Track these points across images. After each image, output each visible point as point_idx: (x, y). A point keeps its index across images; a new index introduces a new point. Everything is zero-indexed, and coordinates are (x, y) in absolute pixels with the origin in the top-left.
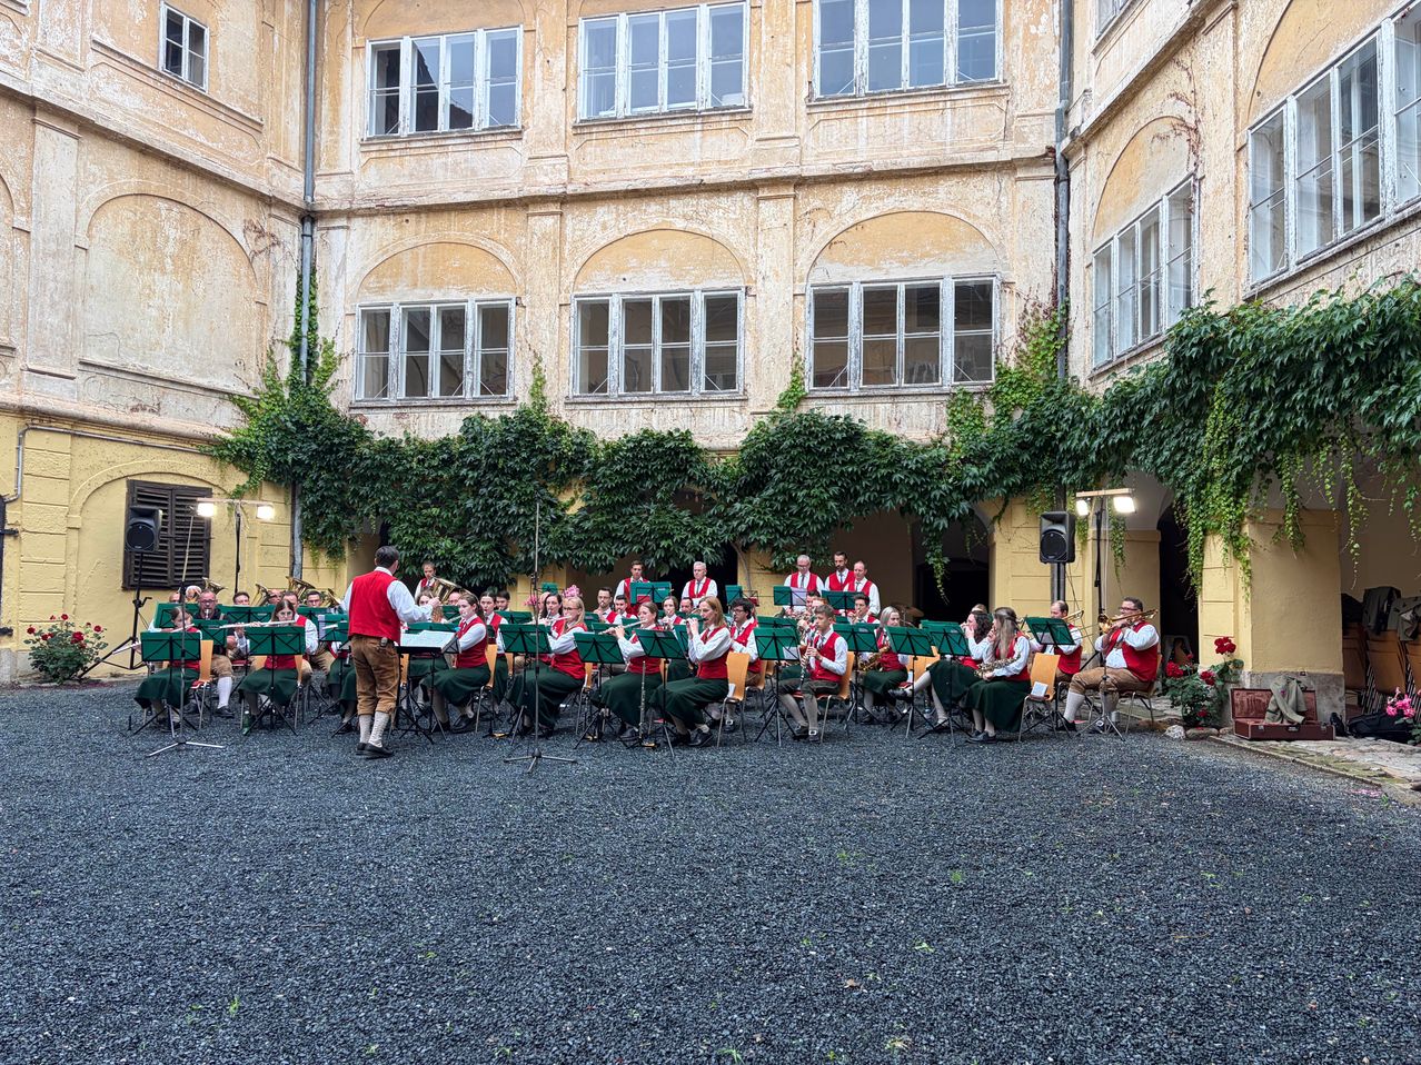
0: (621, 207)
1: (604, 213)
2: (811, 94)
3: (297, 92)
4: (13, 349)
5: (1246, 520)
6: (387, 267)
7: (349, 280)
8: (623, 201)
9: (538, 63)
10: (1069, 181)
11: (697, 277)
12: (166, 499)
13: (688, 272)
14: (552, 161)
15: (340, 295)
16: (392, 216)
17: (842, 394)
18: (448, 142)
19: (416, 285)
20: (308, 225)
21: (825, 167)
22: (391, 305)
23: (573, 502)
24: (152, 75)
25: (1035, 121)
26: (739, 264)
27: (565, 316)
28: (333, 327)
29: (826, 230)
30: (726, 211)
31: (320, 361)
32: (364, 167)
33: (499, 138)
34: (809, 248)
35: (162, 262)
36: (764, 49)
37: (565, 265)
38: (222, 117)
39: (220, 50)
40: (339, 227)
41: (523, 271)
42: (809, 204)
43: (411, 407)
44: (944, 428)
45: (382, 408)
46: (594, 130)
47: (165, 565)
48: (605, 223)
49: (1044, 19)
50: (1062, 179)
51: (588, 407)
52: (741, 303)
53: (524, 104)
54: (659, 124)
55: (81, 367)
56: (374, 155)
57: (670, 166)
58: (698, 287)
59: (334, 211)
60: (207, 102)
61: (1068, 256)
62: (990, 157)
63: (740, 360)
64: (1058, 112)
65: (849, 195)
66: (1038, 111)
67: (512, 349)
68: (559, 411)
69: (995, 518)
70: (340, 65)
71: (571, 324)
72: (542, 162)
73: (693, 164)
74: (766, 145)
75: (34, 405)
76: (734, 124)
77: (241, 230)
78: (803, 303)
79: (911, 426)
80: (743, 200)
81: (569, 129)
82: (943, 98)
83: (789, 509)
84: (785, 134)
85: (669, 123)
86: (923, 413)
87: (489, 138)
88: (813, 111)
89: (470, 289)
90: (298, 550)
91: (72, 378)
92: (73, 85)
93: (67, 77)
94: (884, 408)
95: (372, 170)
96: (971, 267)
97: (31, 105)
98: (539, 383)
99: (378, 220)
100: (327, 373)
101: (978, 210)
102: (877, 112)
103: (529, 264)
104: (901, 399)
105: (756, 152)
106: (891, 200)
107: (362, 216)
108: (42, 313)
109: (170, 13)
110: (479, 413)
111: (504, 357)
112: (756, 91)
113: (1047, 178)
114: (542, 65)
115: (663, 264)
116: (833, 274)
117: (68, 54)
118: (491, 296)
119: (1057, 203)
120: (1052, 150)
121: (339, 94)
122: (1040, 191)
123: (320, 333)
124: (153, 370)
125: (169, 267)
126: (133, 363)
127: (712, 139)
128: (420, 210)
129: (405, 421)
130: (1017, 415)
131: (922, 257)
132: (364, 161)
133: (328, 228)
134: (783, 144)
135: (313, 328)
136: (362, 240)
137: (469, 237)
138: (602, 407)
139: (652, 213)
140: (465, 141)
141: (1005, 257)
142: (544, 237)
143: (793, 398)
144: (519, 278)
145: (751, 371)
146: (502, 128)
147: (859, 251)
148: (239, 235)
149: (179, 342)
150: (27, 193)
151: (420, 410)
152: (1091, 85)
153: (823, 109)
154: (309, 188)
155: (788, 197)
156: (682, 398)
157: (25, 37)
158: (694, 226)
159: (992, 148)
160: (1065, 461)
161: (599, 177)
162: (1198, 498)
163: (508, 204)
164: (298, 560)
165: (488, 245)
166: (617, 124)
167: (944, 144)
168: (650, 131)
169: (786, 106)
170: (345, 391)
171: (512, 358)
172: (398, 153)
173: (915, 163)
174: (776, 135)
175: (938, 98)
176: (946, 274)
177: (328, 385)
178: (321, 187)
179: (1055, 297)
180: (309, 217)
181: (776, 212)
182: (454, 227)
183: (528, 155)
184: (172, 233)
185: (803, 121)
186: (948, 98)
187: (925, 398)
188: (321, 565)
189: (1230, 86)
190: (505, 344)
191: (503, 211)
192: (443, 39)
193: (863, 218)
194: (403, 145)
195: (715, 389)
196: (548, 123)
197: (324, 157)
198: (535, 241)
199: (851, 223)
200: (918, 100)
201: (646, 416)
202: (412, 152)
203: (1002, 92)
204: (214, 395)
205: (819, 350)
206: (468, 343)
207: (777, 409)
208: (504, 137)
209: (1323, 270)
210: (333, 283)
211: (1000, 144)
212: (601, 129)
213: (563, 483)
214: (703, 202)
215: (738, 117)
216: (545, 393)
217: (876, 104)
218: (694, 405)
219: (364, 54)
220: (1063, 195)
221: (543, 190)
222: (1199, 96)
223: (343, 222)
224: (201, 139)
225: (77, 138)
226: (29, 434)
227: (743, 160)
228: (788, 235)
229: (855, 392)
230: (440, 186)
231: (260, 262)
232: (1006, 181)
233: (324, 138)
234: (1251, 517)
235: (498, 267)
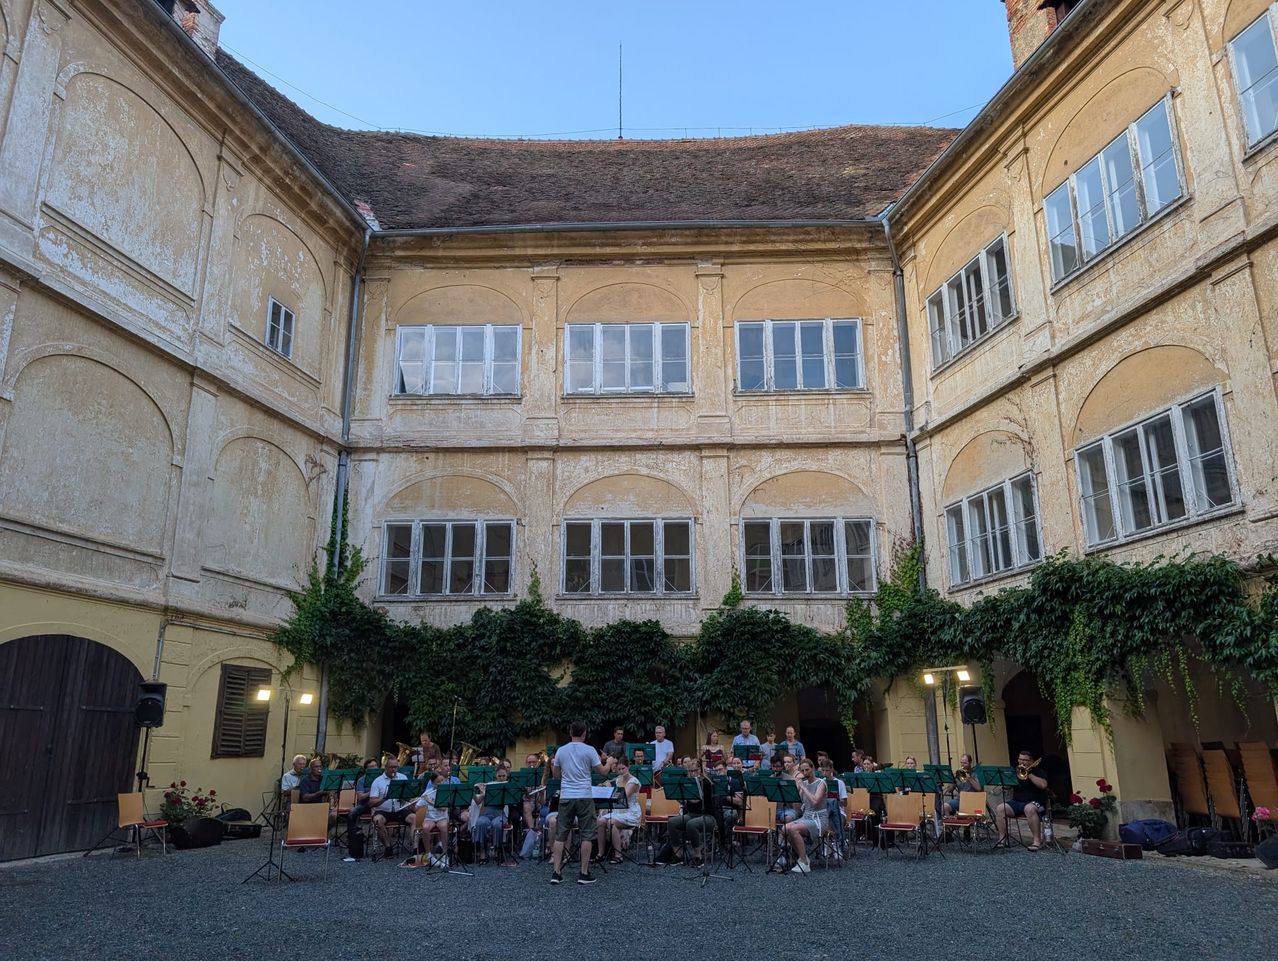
0: (599, 457)
1: (586, 460)
2: (735, 387)
3: (342, 360)
4: (163, 559)
5: (1104, 697)
6: (410, 493)
7: (376, 501)
8: (601, 453)
9: (534, 352)
10: (916, 457)
11: (658, 509)
12: (244, 680)
13: (651, 505)
14: (546, 421)
15: (369, 511)
16: (414, 454)
17: (770, 597)
18: (462, 402)
19: (433, 506)
20: (344, 456)
21: (750, 438)
22: (413, 521)
23: (563, 677)
24: (261, 349)
25: (891, 417)
26: (690, 501)
27: (556, 534)
28: (361, 535)
29: (751, 481)
30: (678, 464)
31: (349, 564)
32: (391, 417)
33: (503, 401)
34: (739, 493)
35: (256, 489)
36: (701, 355)
37: (556, 496)
38: (298, 378)
39: (300, 330)
40: (370, 460)
41: (523, 500)
42: (738, 462)
43: (427, 602)
44: (845, 624)
45: (401, 602)
46: (578, 401)
47: (239, 736)
48: (587, 468)
49: (890, 352)
50: (912, 456)
51: (575, 602)
52: (692, 529)
53: (522, 379)
54: (626, 400)
55: (203, 573)
56: (399, 407)
57: (635, 431)
58: (659, 517)
59: (366, 448)
60: (292, 368)
61: (920, 507)
62: (863, 438)
63: (692, 569)
64: (906, 413)
65: (766, 459)
66: (892, 410)
67: (514, 558)
68: (551, 605)
69: (886, 691)
70: (375, 341)
71: (561, 540)
72: (539, 422)
73: (652, 430)
74: (706, 420)
75: (175, 605)
76: (681, 405)
77: (303, 462)
78: (737, 530)
79: (820, 622)
80: (690, 457)
81: (558, 399)
82: (827, 397)
83: (741, 684)
84: (718, 414)
85: (635, 400)
86: (829, 613)
87: (495, 401)
88: (738, 399)
89: (480, 512)
90: (323, 720)
91: (198, 582)
92: (218, 357)
93: (214, 351)
94: (800, 608)
95: (398, 418)
96: (856, 511)
97: (192, 371)
98: (535, 585)
99: (403, 456)
100: (353, 574)
101: (856, 472)
102: (783, 403)
103: (528, 495)
104: (812, 602)
105: (698, 425)
106: (796, 462)
107: (390, 452)
108: (184, 531)
109: (274, 304)
110: (485, 607)
111: (507, 564)
112: (695, 384)
113: (902, 454)
114: (537, 353)
115: (632, 498)
116: (758, 511)
117: (215, 334)
118: (496, 517)
119: (909, 471)
120: (904, 436)
121: (373, 362)
122: (897, 461)
123: (349, 541)
124: (245, 573)
125: (260, 492)
126: (233, 568)
127: (665, 414)
128: (437, 450)
129: (422, 613)
130: (897, 615)
131: (820, 503)
132: (391, 411)
133: (361, 461)
134: (718, 420)
135: (344, 535)
136: (389, 470)
137: (479, 472)
138: (586, 602)
139: (623, 462)
140: (476, 402)
141: (877, 506)
142: (540, 475)
143: (733, 599)
144: (519, 504)
145: (701, 578)
146: (505, 394)
147: (775, 497)
148: (302, 466)
149: (261, 551)
150: (184, 437)
151: (435, 604)
152: (930, 399)
153: (744, 398)
154: (346, 430)
155: (723, 456)
156: (649, 596)
157: (192, 322)
158: (654, 473)
159: (863, 432)
160: (936, 650)
161: (583, 435)
162: (1064, 681)
163: (511, 450)
164: (322, 728)
165: (495, 479)
166: (595, 398)
167: (829, 427)
168: (620, 405)
169: (718, 395)
170: (370, 586)
171: (513, 564)
172: (420, 407)
173: (813, 439)
174: (711, 414)
175: (824, 397)
176: (840, 515)
177: (355, 583)
178: (355, 428)
179: (914, 534)
180: (347, 451)
181: (715, 466)
182: (467, 465)
183: (526, 415)
184: (264, 466)
185: (731, 406)
186: (831, 397)
187: (830, 602)
188: (344, 732)
189: (1057, 421)
190: (508, 553)
191: (507, 454)
192: (459, 329)
193: (777, 474)
194: (425, 402)
195: (672, 589)
196: (542, 394)
197: (358, 406)
198: (533, 478)
199: (769, 476)
200: (811, 397)
201: (621, 609)
202: (432, 407)
203: (868, 396)
204: (279, 592)
205: (750, 564)
206: (478, 552)
207: (723, 607)
208: (507, 401)
209: (1144, 543)
210: (363, 503)
211: (868, 430)
212: (583, 401)
213: (555, 661)
214: (661, 456)
215: (684, 400)
216: (540, 591)
217: (782, 398)
218: (658, 602)
219: (395, 334)
220: (913, 466)
221: (541, 442)
222: (1029, 423)
223: (373, 456)
224: (285, 395)
225: (216, 396)
226: (169, 628)
227: (688, 429)
228: (724, 483)
229: (779, 596)
230: (454, 433)
231: (313, 485)
232: (874, 454)
233: (359, 392)
234: (1107, 696)
235: (502, 496)
